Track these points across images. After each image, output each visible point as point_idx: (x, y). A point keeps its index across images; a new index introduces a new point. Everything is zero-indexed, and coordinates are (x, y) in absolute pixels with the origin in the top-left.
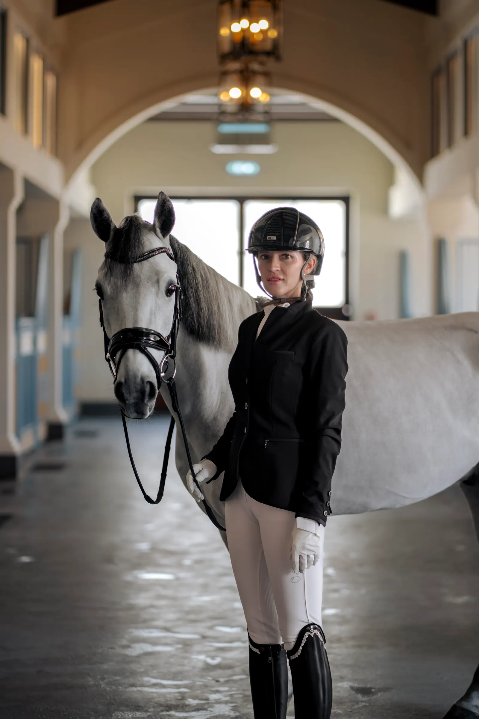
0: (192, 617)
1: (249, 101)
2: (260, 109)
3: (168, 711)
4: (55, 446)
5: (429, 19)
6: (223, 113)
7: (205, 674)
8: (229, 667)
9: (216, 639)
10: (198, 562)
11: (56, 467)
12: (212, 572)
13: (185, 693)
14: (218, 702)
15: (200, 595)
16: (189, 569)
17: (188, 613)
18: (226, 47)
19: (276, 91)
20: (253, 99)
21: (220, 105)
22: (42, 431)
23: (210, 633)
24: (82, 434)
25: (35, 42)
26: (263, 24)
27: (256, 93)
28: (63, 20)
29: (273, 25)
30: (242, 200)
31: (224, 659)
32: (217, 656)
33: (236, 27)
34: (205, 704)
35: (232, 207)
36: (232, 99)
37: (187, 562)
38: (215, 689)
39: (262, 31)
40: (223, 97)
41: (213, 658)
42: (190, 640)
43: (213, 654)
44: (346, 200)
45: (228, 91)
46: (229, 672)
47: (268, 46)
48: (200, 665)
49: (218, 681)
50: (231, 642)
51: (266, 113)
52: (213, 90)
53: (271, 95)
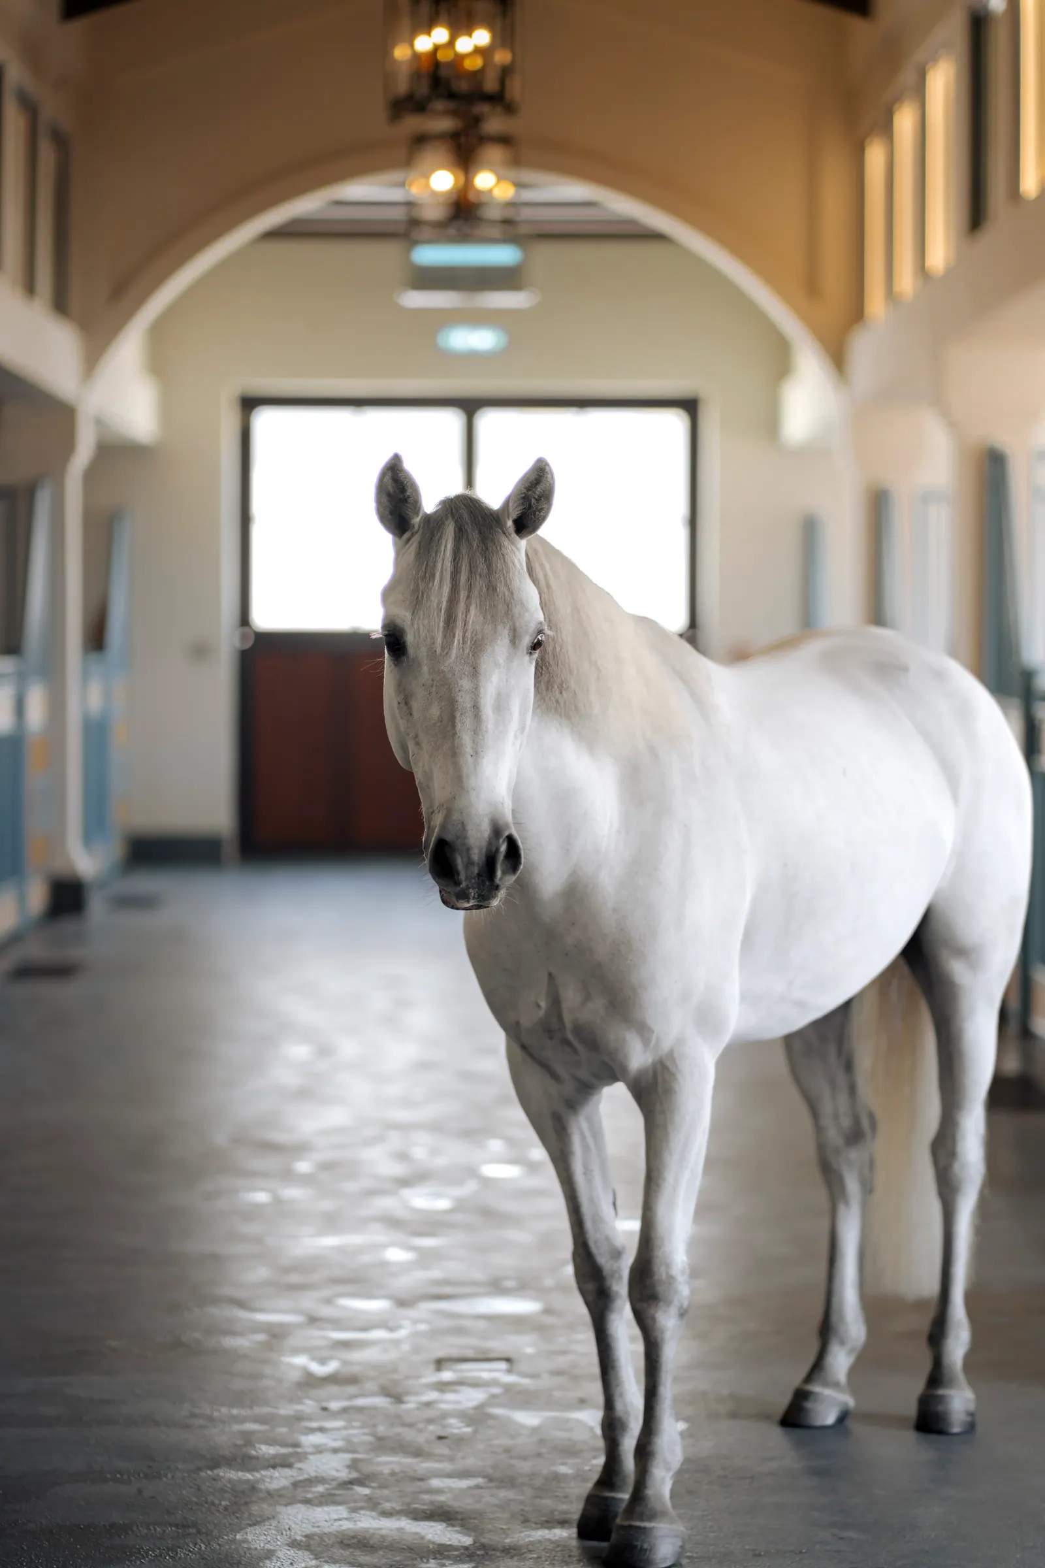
0: (294, 1278)
1: (472, 197)
2: (494, 214)
3: (212, 1468)
4: (67, 926)
5: (855, 24)
6: (414, 223)
7: (300, 1394)
8: (353, 1380)
9: (337, 1323)
10: (327, 1167)
11: (61, 971)
12: (351, 1187)
13: (252, 1433)
14: (319, 1450)
15: (321, 1233)
16: (305, 1180)
17: (287, 1270)
18: (402, 86)
19: (528, 176)
20: (479, 192)
21: (410, 205)
22: (37, 896)
23: (326, 1311)
24: (127, 902)
26: (482, 37)
27: (484, 180)
28: (80, 26)
29: (501, 38)
30: (470, 406)
31: (345, 1363)
32: (331, 1358)
33: (424, 44)
34: (291, 1455)
35: (450, 421)
36: (434, 194)
37: (303, 1166)
38: (314, 1425)
39: (478, 51)
40: (415, 190)
41: (323, 1361)
42: (282, 1325)
43: (325, 1353)
44: (690, 406)
45: (427, 176)
46: (351, 1389)
47: (490, 83)
48: (295, 1376)
49: (325, 1409)
50: (365, 1329)
51: (507, 222)
52: (396, 176)
53: (519, 185)
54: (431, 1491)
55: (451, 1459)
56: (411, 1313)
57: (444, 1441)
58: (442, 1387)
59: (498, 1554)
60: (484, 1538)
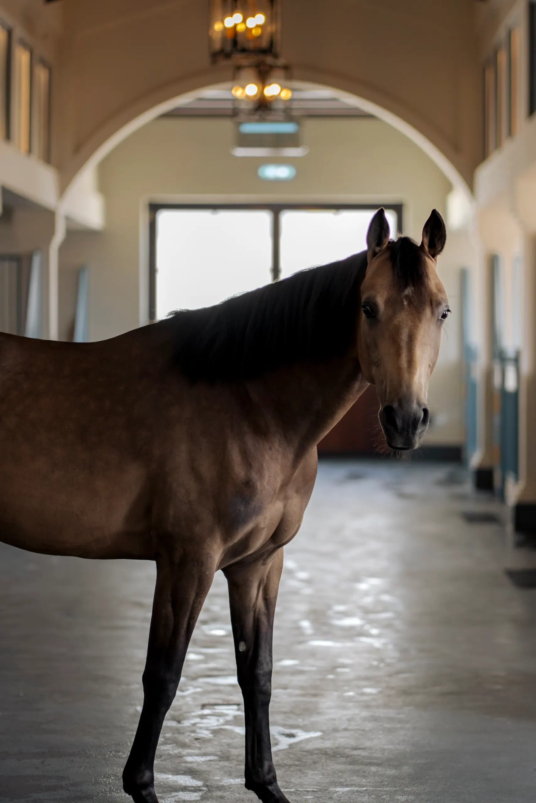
6: (237, 110)
21: (235, 100)
25: (18, 32)
26: (259, 19)
29: (271, 19)
30: (277, 209)
33: (229, 22)
36: (247, 96)
39: (258, 26)
40: (238, 93)
44: (397, 208)
45: (244, 87)
47: (264, 44)
51: (287, 110)
53: (293, 90)
54: (186, 762)
55: (199, 748)
56: (195, 683)
57: (198, 740)
58: (202, 717)
59: (214, 789)
60: (208, 782)
